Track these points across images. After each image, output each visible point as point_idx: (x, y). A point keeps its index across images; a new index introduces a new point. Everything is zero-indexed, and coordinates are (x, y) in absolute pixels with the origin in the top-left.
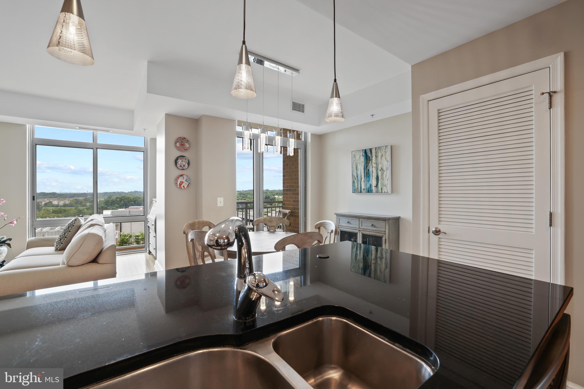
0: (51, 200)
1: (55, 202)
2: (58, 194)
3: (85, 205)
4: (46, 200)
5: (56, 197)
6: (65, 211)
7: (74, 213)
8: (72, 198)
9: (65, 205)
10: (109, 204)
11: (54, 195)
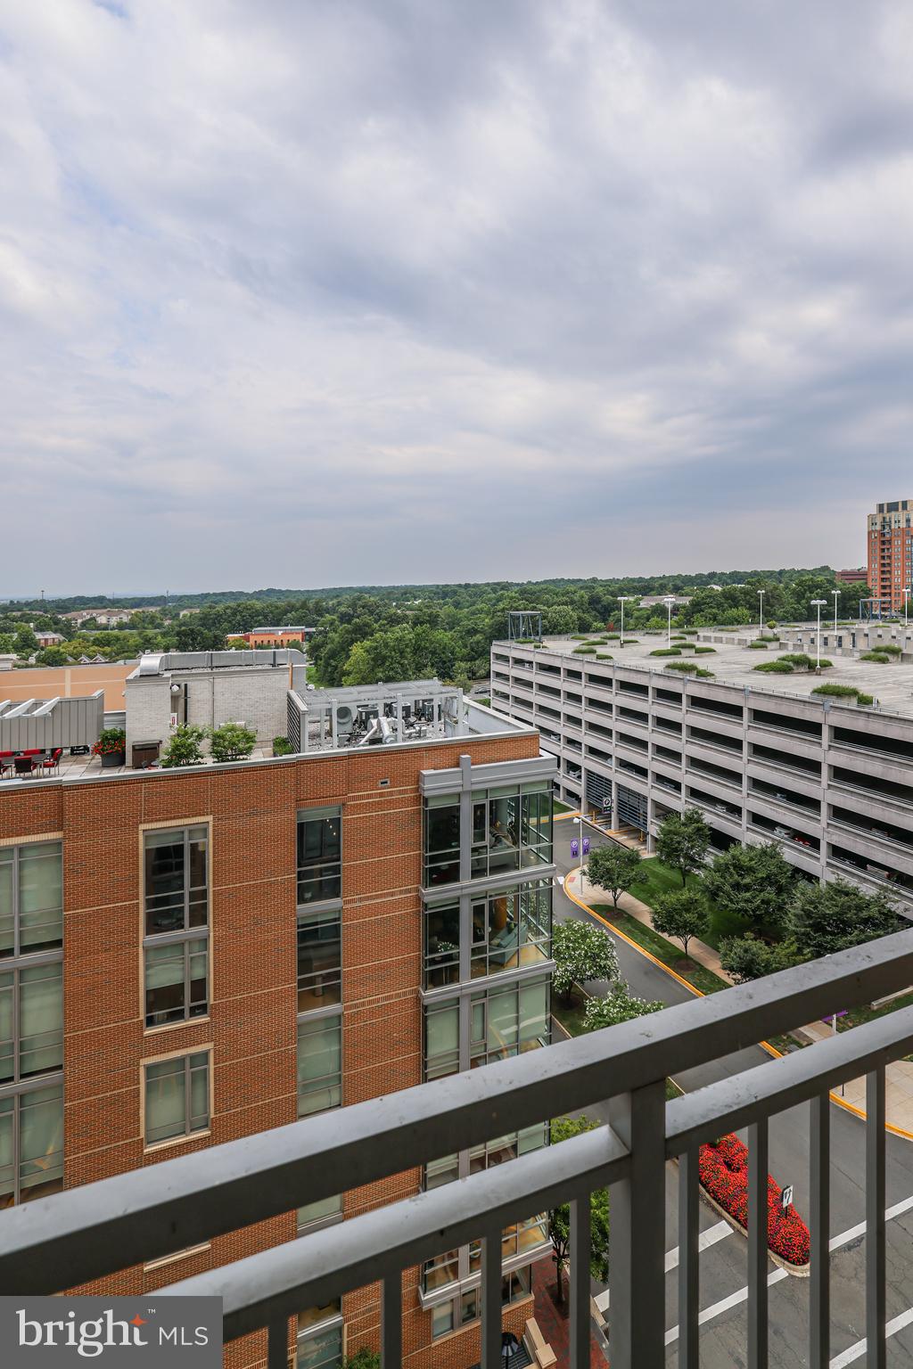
0: (94, 615)
1: (102, 620)
2: (109, 600)
3: (159, 626)
4: (85, 614)
5: (105, 608)
6: (118, 639)
7: (136, 646)
8: (136, 610)
9: (121, 627)
10: (211, 621)
11: (101, 602)
